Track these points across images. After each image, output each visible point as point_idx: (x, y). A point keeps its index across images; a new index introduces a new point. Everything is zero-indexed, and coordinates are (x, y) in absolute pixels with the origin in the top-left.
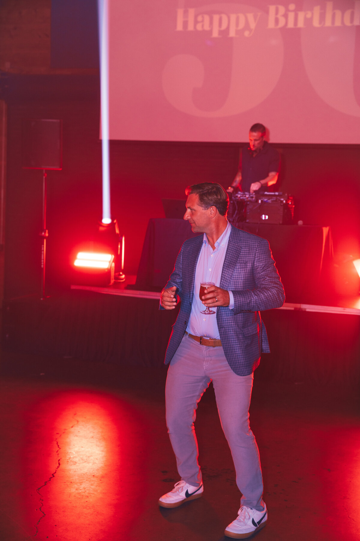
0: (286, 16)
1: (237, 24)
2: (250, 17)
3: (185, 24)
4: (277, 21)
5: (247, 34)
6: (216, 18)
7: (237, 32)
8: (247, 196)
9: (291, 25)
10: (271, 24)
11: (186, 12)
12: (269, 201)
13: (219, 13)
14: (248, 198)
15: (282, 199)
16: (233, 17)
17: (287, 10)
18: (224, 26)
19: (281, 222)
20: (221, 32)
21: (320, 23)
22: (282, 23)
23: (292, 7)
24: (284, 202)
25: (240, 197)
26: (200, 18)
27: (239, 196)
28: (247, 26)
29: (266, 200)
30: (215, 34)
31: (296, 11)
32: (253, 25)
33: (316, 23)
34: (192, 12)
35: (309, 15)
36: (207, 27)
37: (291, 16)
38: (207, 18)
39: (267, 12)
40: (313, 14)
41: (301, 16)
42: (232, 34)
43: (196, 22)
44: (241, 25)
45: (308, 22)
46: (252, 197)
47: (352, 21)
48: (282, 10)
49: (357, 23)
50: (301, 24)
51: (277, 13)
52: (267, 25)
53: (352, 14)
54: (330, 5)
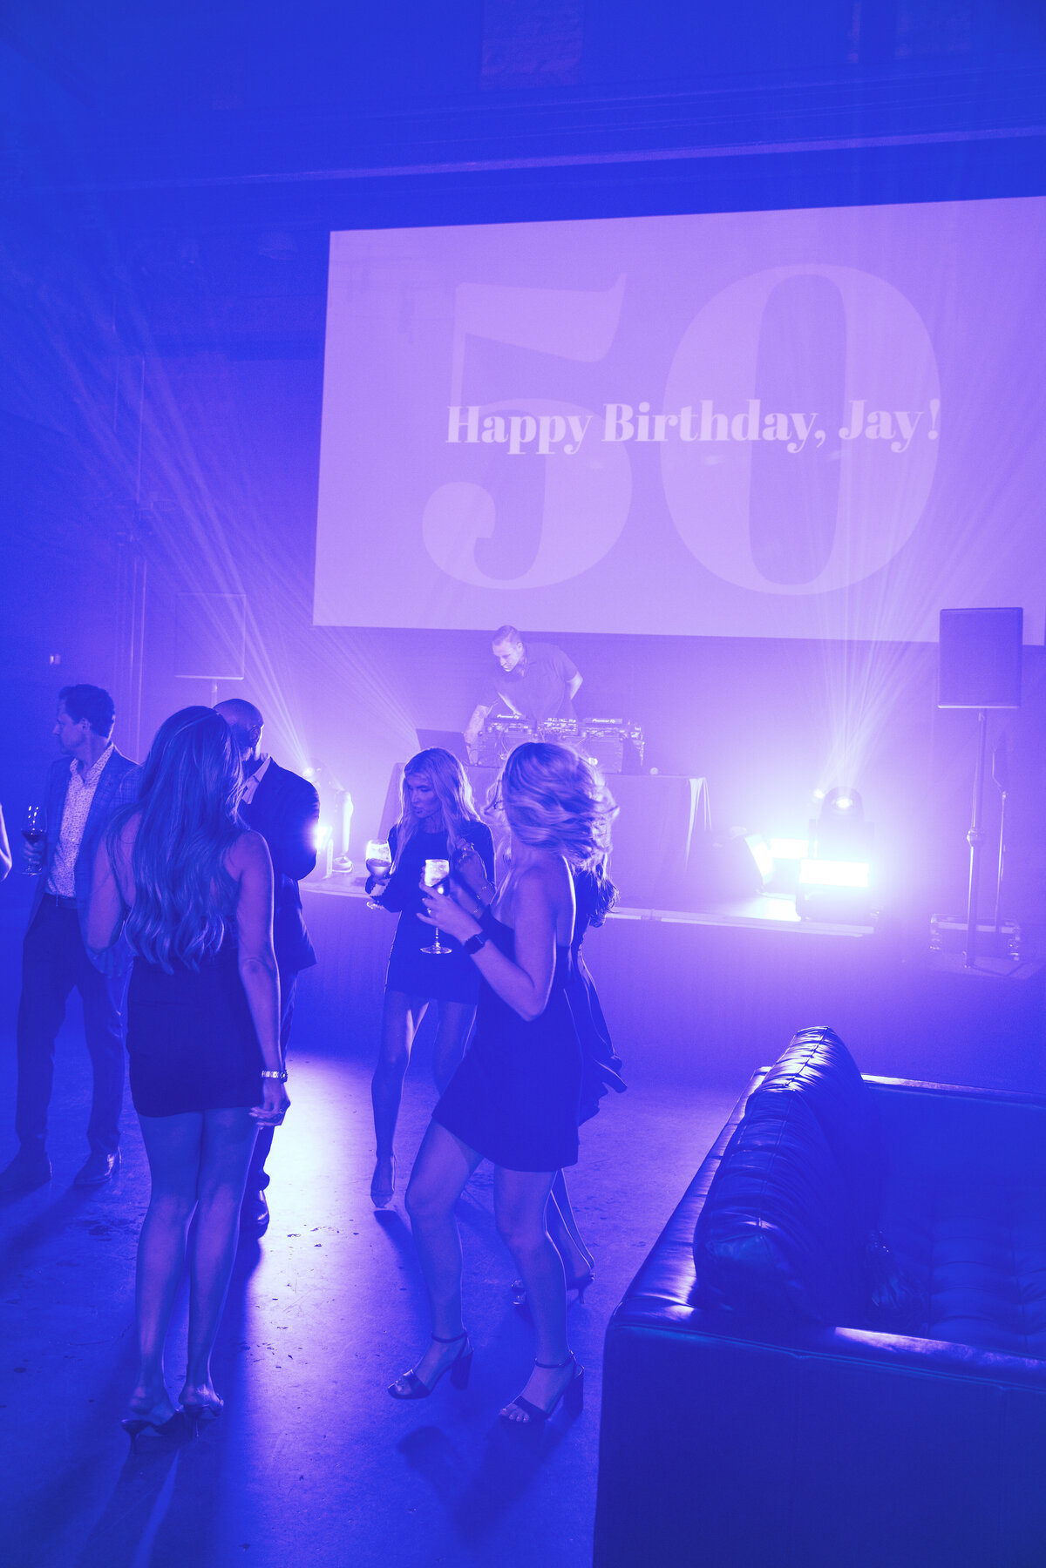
0: (634, 421)
1: (552, 434)
2: (574, 421)
3: (463, 432)
4: (619, 429)
5: (568, 449)
6: (516, 422)
7: (552, 446)
8: (563, 725)
9: (643, 436)
10: (610, 435)
11: (464, 413)
12: (601, 734)
13: (521, 414)
14: (564, 728)
15: (622, 731)
16: (545, 421)
17: (637, 412)
18: (530, 437)
19: (620, 770)
20: (523, 446)
21: (692, 436)
22: (628, 433)
23: (644, 407)
24: (626, 735)
25: (550, 727)
26: (488, 423)
27: (549, 725)
28: (569, 437)
29: (594, 732)
30: (515, 449)
31: (651, 415)
32: (579, 435)
33: (685, 435)
34: (474, 412)
35: (673, 422)
36: (500, 438)
37: (644, 421)
38: (500, 422)
39: (602, 414)
40: (679, 419)
41: (660, 421)
42: (544, 449)
43: (481, 429)
44: (560, 435)
45: (673, 432)
46: (571, 728)
47: (745, 432)
48: (628, 412)
49: (753, 435)
50: (660, 436)
51: (619, 416)
52: (603, 436)
53: (746, 422)
54: (707, 406)
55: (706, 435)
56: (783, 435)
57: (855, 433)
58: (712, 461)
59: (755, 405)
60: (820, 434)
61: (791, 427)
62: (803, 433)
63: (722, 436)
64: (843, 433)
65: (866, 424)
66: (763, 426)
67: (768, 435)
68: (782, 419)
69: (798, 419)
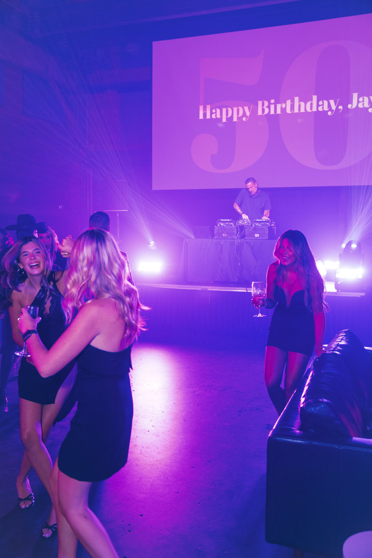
0: (269, 107)
1: (238, 114)
2: (246, 108)
3: (205, 115)
4: (263, 110)
5: (244, 119)
6: (224, 110)
7: (238, 118)
8: (246, 222)
9: (272, 112)
10: (260, 113)
11: (205, 109)
12: (260, 225)
13: (226, 107)
14: (246, 223)
16: (235, 109)
17: (270, 104)
18: (230, 115)
19: (267, 238)
20: (227, 119)
21: (291, 111)
22: (267, 111)
23: (273, 101)
24: (269, 225)
25: (241, 223)
26: (214, 111)
27: (240, 222)
28: (244, 114)
29: (257, 224)
30: (224, 120)
31: (275, 104)
32: (248, 114)
33: (288, 111)
34: (208, 107)
35: (284, 106)
36: (218, 116)
37: (272, 107)
38: (218, 111)
39: (257, 105)
40: (286, 105)
41: (279, 106)
42: (235, 119)
43: (212, 113)
44: (241, 114)
45: (283, 110)
46: (249, 223)
47: (311, 108)
48: (266, 103)
49: (314, 109)
50: (279, 112)
51: (263, 105)
52: (257, 113)
53: (311, 104)
54: (297, 99)
55: (296, 110)
56: (326, 109)
57: (354, 105)
58: (299, 121)
59: (315, 98)
60: (340, 107)
61: (329, 105)
62: (334, 107)
63: (302, 110)
64: (349, 106)
65: (358, 102)
66: (318, 105)
67: (320, 109)
68: (326, 103)
69: (332, 102)
